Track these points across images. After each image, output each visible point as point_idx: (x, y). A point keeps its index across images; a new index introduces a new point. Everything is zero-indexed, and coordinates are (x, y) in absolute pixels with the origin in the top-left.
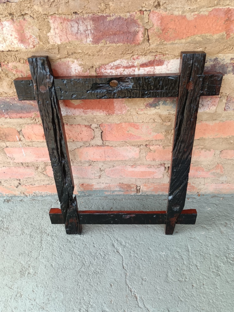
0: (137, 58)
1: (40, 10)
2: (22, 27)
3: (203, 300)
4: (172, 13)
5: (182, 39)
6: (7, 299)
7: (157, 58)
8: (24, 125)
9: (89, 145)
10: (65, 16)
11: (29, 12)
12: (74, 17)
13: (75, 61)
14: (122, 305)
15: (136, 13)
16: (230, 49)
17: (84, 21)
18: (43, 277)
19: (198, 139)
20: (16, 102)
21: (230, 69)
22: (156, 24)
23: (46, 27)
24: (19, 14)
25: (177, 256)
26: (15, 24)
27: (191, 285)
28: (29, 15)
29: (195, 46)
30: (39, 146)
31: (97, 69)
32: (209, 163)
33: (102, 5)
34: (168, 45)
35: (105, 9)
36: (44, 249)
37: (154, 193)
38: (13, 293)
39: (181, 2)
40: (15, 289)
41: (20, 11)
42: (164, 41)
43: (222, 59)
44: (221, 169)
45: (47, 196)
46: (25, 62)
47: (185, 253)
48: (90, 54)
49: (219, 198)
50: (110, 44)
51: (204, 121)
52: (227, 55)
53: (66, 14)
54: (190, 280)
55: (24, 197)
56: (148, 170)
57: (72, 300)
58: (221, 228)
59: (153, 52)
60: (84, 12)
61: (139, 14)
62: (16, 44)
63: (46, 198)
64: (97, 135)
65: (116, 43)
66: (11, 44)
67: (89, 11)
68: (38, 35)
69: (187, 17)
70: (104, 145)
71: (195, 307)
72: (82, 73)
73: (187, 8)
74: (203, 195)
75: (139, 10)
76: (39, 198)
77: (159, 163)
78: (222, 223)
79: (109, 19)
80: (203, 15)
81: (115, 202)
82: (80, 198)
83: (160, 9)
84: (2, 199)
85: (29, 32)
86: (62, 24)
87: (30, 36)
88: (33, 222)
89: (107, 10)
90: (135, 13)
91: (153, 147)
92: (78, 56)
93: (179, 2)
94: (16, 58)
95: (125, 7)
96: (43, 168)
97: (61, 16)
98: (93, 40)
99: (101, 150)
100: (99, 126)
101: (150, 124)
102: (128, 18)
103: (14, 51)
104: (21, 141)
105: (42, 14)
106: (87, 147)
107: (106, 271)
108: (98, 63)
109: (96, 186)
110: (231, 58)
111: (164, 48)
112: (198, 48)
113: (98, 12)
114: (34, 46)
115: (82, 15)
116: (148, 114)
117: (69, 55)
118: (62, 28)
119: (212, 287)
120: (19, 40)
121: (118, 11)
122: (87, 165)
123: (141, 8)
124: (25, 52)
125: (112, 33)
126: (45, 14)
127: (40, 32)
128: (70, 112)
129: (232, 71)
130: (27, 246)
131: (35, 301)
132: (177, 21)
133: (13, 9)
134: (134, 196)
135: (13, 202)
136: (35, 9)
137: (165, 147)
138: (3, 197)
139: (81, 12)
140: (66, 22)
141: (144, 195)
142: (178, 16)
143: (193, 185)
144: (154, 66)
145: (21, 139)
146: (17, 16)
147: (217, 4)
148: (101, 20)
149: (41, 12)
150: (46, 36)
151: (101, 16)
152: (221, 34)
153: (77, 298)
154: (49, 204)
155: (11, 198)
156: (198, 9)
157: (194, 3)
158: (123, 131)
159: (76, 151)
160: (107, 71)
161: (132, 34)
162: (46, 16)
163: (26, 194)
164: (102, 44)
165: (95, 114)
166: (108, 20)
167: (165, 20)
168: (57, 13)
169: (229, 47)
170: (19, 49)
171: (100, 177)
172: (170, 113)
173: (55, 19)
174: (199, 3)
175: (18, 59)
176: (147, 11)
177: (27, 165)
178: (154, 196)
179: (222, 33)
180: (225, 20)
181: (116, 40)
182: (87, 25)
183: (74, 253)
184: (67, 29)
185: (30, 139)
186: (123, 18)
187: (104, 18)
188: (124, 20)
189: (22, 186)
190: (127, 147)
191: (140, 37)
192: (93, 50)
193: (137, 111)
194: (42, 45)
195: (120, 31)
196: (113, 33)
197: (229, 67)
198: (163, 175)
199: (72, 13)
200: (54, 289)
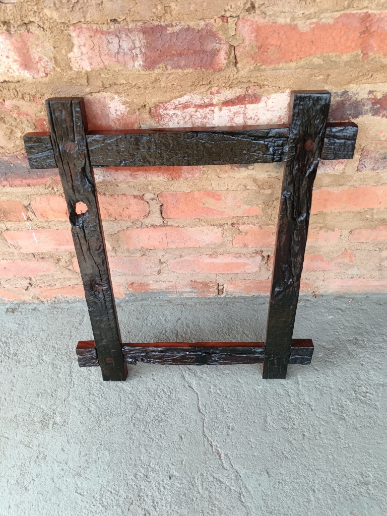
0: (218, 92)
1: (55, 15)
2: (25, 43)
3: (319, 456)
4: (274, 21)
5: (291, 61)
6: (24, 463)
7: (249, 91)
8: (34, 196)
9: (140, 225)
10: (97, 25)
11: (36, 19)
12: (112, 27)
13: (116, 96)
14: (198, 466)
15: (215, 20)
16: (369, 77)
17: (129, 34)
18: (77, 429)
19: (315, 213)
20: (19, 162)
21: (368, 107)
22: (247, 38)
23: (65, 43)
24: (19, 23)
25: (281, 391)
26: (13, 39)
27: (301, 434)
28: (36, 25)
29: (311, 72)
30: (60, 227)
31: (153, 109)
32: (332, 249)
33: (159, 7)
34: (268, 71)
35: (164, 14)
36: (75, 386)
37: (245, 295)
38: (32, 454)
39: (289, 3)
40: (35, 448)
41: (21, 17)
42: (262, 65)
43: (356, 92)
44: (350, 257)
45: (75, 301)
46: (32, 98)
47: (293, 386)
48: (141, 86)
49: (346, 300)
50: (173, 71)
51: (325, 186)
52: (363, 86)
53: (99, 22)
54: (299, 426)
55: (39, 304)
56: (235, 260)
57: (123, 461)
58: (349, 347)
59: (243, 82)
60: (128, 19)
61: (221, 23)
62: (16, 71)
63: (74, 305)
64: (154, 210)
65: (182, 69)
66: (8, 71)
67: (138, 18)
68: (52, 56)
69: (299, 27)
70: (165, 224)
71: (306, 467)
72: (127, 116)
73: (299, 12)
74: (322, 296)
75: (220, 16)
76: (63, 305)
77: (253, 250)
78: (351, 339)
79: (170, 30)
80: (325, 24)
81: (184, 309)
82: (129, 304)
83: (255, 14)
84: (2, 308)
85: (38, 52)
86: (92, 38)
87: (39, 57)
88: (57, 343)
89: (168, 15)
90: (213, 20)
91: (243, 227)
92: (121, 89)
93: (287, 3)
94: (18, 94)
95: (196, 11)
96: (67, 260)
97: (91, 26)
98: (144, 64)
99: (160, 233)
100: (156, 196)
101: (239, 192)
102: (202, 29)
103: (12, 82)
104: (30, 220)
105: (57, 23)
106: (137, 228)
107: (172, 417)
108: (153, 100)
109: (154, 287)
110: (370, 91)
111: (261, 76)
112: (316, 75)
113: (153, 20)
114: (47, 74)
115: (126, 25)
116: (236, 177)
117: (105, 88)
118: (92, 45)
119: (332, 436)
120: (21, 65)
121: (185, 18)
122: (139, 254)
123: (223, 13)
124: (32, 84)
125: (175, 53)
126: (63, 23)
127: (55, 52)
128: (108, 177)
129: (370, 111)
130: (49, 381)
131: (66, 464)
132: (282, 33)
133: (9, 14)
134: (213, 300)
135: (21, 312)
136: (46, 15)
137: (262, 226)
138: (5, 304)
139: (124, 20)
140: (98, 36)
141: (230, 297)
142: (283, 26)
143: (307, 281)
144: (245, 104)
145: (31, 218)
146: (16, 26)
147: (349, 7)
148: (156, 32)
149: (55, 19)
150: (66, 57)
151: (158, 26)
152: (354, 53)
153: (131, 458)
154: (80, 314)
155: (17, 306)
156: (317, 14)
157: (311, 4)
158: (195, 203)
159: (121, 234)
160: (168, 112)
161: (208, 53)
162: (66, 26)
163: (42, 299)
164: (160, 71)
165: (149, 179)
166: (168, 32)
167: (263, 31)
168: (83, 20)
169: (367, 74)
170: (22, 78)
171: (160, 272)
172: (270, 175)
173: (80, 30)
174: (319, 5)
175: (20, 94)
176: (233, 17)
177: (41, 257)
178: (245, 298)
179: (356, 52)
180: (361, 31)
181: (183, 63)
182: (134, 40)
183: (124, 391)
184: (101, 46)
185: (46, 218)
186: (194, 29)
187: (162, 29)
188: (195, 32)
189: (35, 287)
190: (201, 228)
191: (222, 58)
192: (145, 80)
193: (218, 174)
194: (61, 73)
195: (189, 49)
196: (177, 53)
197: (366, 105)
198: (260, 267)
199: (109, 21)
200: (94, 445)
